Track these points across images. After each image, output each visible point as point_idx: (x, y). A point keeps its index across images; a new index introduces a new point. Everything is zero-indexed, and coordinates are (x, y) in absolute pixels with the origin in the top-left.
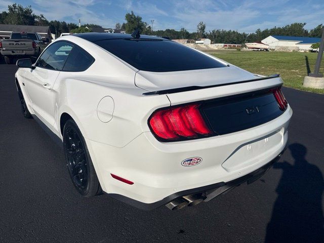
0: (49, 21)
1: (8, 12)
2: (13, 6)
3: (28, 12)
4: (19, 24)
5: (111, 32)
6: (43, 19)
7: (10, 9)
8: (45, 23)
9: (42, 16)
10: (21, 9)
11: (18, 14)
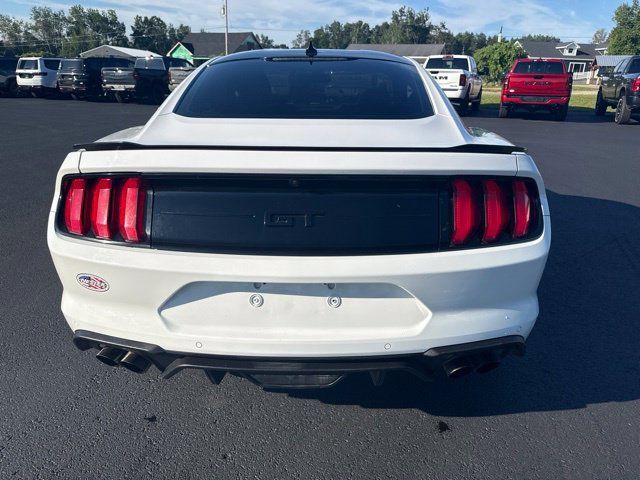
0: (455, 35)
1: (390, 21)
2: (401, 11)
3: (423, 19)
4: (402, 42)
5: (571, 51)
6: (443, 31)
7: (395, 17)
8: (447, 37)
9: (443, 26)
10: (411, 15)
11: (405, 26)
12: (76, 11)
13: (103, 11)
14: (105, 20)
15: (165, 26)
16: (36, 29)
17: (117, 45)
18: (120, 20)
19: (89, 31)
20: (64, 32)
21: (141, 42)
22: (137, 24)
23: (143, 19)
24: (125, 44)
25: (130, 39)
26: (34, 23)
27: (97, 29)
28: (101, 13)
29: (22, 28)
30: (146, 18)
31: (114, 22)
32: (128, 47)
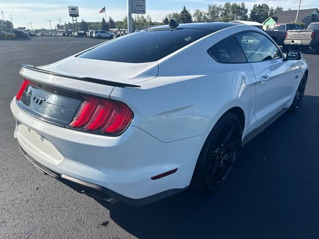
12: (227, 5)
13: (239, 3)
14: (239, 8)
15: (269, 8)
16: (208, 14)
17: (242, 20)
18: (246, 8)
19: (230, 14)
20: (219, 15)
21: (254, 18)
22: (254, 9)
23: (258, 6)
24: (246, 19)
25: (249, 16)
26: (208, 12)
27: (234, 12)
28: (238, 5)
29: (203, 15)
30: (259, 5)
31: (243, 9)
32: (247, 20)
